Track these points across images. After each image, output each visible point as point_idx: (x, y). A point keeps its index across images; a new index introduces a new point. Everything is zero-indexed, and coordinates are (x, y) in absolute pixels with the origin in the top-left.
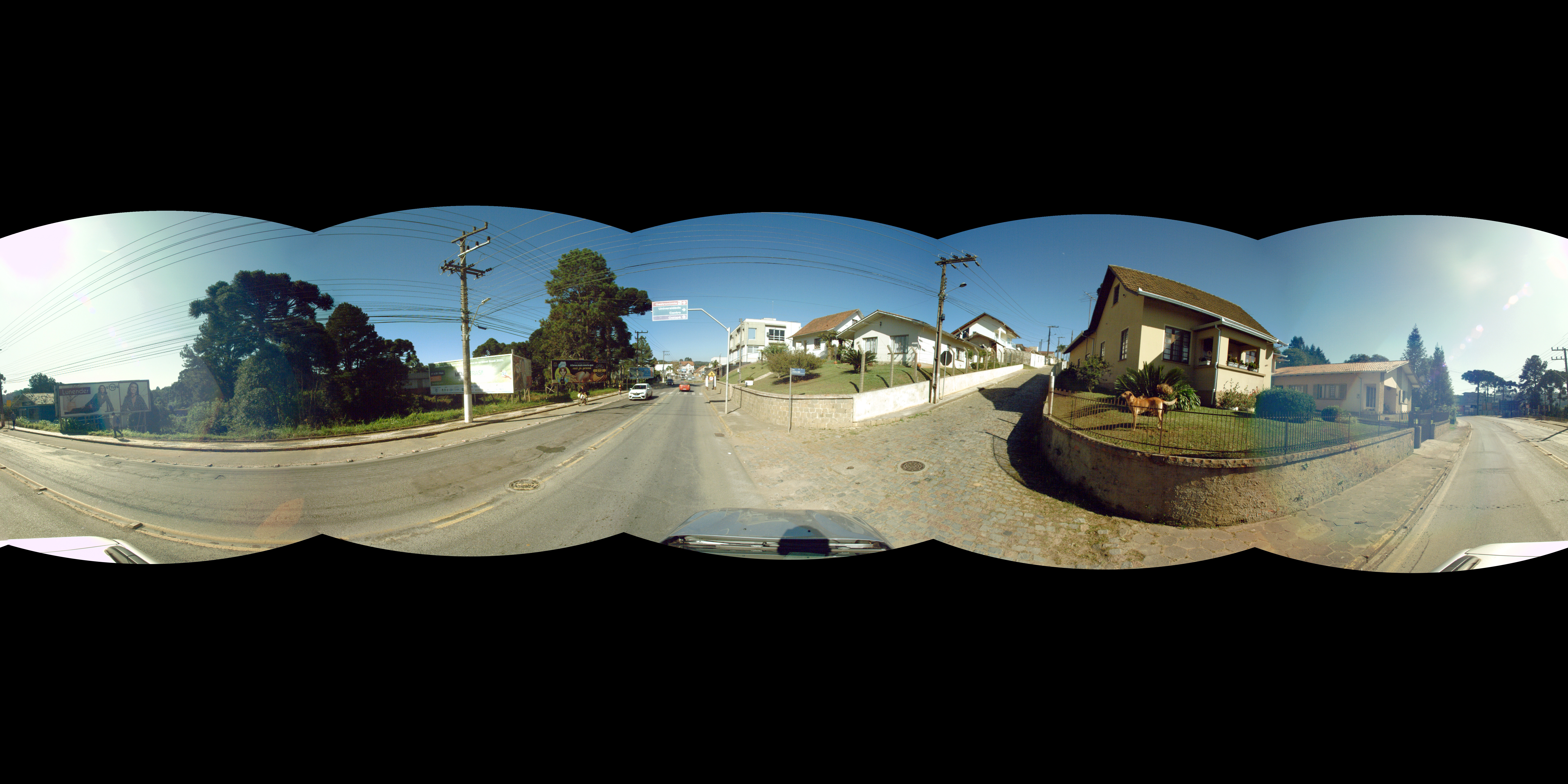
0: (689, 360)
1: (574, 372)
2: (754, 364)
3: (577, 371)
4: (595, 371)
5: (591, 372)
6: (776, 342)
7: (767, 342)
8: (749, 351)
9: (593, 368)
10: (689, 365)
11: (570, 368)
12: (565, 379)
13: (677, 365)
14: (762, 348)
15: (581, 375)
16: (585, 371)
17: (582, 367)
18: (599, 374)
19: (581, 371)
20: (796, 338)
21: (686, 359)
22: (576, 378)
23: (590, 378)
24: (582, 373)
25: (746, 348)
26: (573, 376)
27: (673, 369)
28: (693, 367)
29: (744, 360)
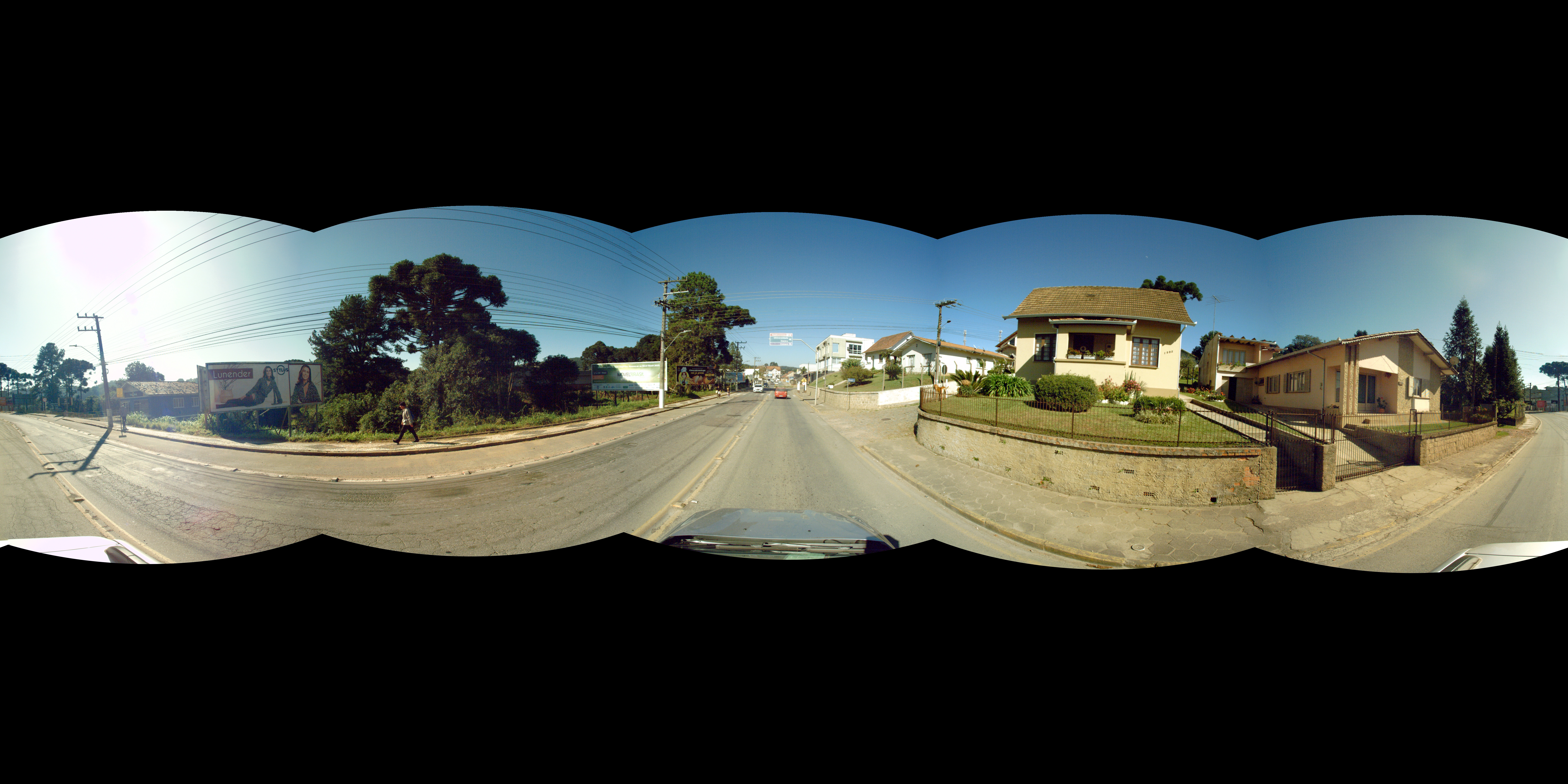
0: (774, 365)
1: (692, 376)
2: (837, 373)
3: (694, 375)
4: (706, 375)
5: (703, 376)
6: (853, 355)
7: (847, 356)
8: (833, 362)
9: (705, 373)
10: (775, 370)
11: (689, 373)
12: (686, 381)
13: (763, 370)
14: (842, 360)
15: (697, 378)
16: (700, 375)
17: (697, 372)
18: (709, 378)
19: (697, 375)
20: (868, 354)
21: (771, 363)
22: (693, 381)
23: (703, 381)
24: (698, 377)
25: (831, 359)
26: (691, 379)
27: (760, 374)
28: (780, 372)
29: (829, 370)
